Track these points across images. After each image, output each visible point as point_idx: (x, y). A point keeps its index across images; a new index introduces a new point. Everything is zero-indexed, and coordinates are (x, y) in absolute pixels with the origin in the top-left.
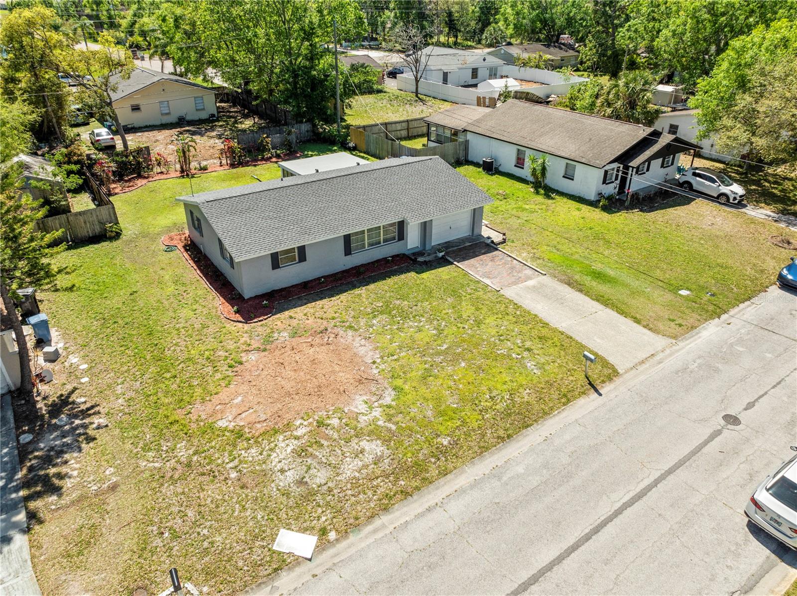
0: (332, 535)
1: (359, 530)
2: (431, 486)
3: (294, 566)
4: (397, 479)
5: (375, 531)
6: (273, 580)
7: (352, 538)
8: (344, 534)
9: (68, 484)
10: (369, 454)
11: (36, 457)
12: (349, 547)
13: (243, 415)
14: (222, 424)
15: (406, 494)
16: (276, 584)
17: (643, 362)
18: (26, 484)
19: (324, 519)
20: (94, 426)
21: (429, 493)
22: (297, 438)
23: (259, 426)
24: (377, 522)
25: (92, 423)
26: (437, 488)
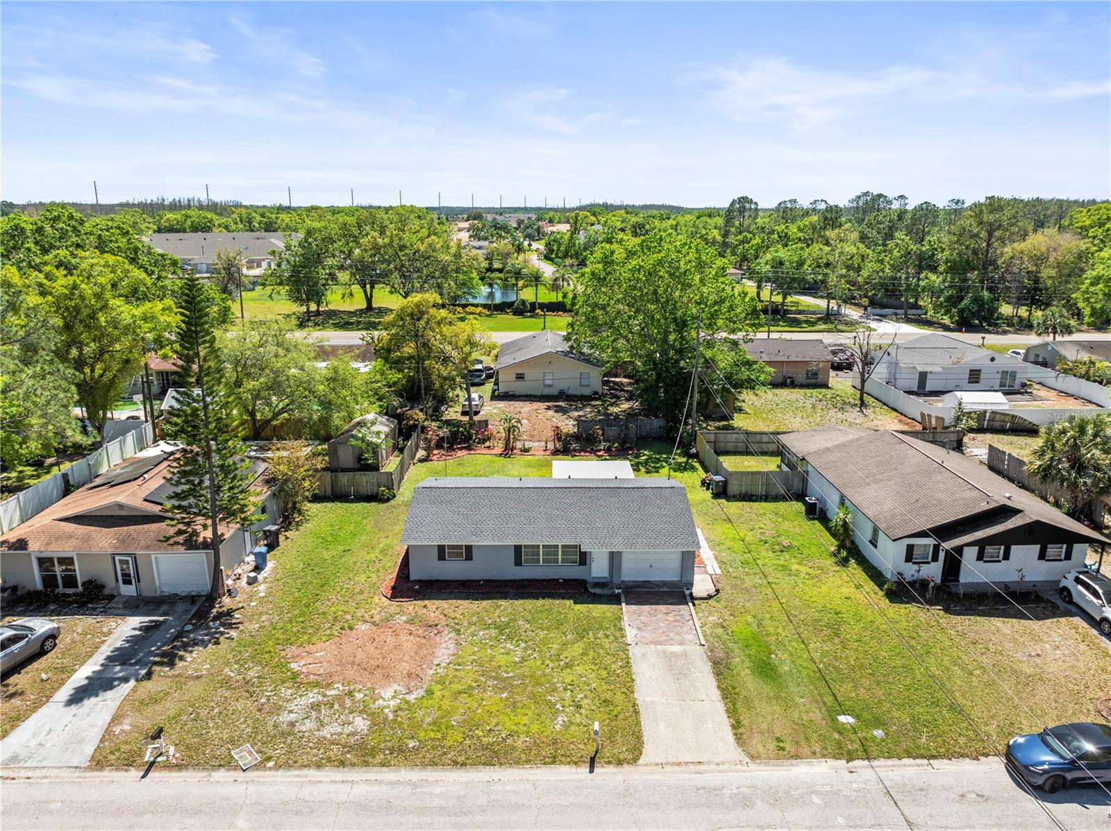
0: (271, 764)
1: (289, 770)
2: (365, 769)
3: (232, 769)
4: (349, 752)
5: (297, 776)
6: (213, 770)
7: (281, 772)
8: (278, 767)
9: (180, 664)
10: (353, 727)
11: (182, 641)
12: (273, 776)
13: (311, 666)
14: (293, 665)
15: (342, 764)
16: (213, 774)
17: (679, 764)
18: (163, 655)
19: (278, 751)
20: (228, 636)
21: (358, 772)
22: (325, 696)
23: (312, 676)
24: (305, 772)
25: (228, 633)
26: (366, 772)
